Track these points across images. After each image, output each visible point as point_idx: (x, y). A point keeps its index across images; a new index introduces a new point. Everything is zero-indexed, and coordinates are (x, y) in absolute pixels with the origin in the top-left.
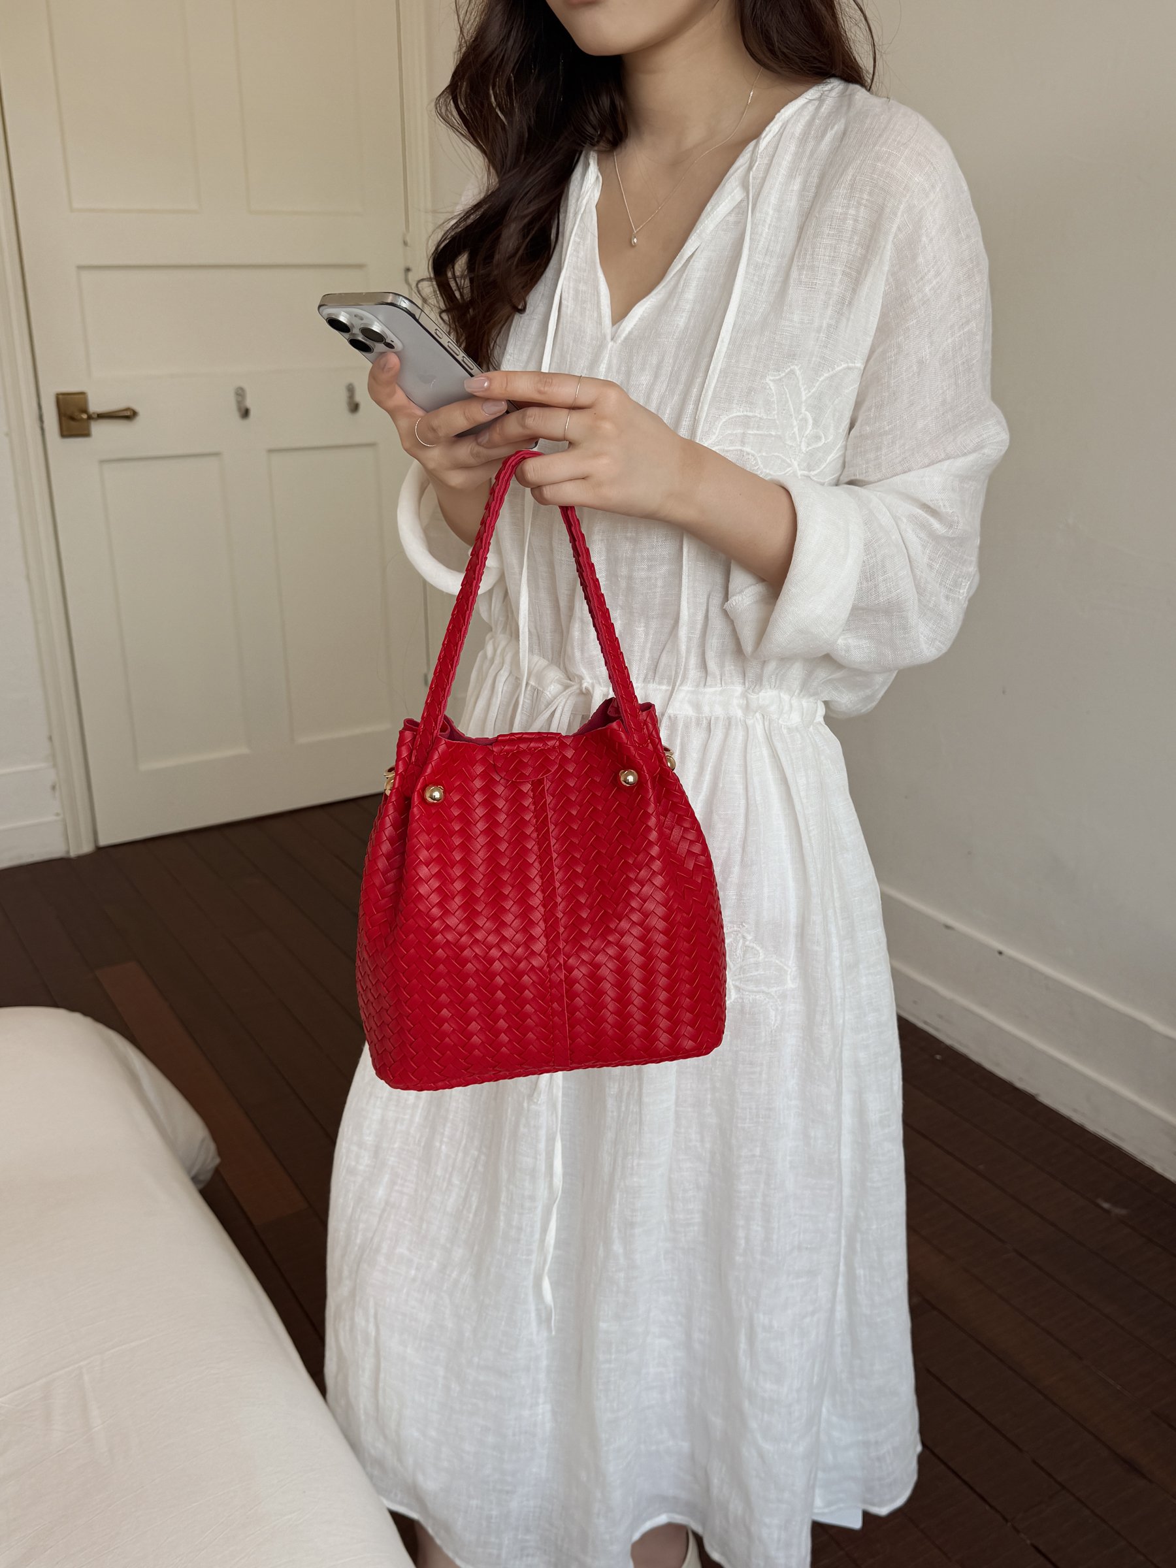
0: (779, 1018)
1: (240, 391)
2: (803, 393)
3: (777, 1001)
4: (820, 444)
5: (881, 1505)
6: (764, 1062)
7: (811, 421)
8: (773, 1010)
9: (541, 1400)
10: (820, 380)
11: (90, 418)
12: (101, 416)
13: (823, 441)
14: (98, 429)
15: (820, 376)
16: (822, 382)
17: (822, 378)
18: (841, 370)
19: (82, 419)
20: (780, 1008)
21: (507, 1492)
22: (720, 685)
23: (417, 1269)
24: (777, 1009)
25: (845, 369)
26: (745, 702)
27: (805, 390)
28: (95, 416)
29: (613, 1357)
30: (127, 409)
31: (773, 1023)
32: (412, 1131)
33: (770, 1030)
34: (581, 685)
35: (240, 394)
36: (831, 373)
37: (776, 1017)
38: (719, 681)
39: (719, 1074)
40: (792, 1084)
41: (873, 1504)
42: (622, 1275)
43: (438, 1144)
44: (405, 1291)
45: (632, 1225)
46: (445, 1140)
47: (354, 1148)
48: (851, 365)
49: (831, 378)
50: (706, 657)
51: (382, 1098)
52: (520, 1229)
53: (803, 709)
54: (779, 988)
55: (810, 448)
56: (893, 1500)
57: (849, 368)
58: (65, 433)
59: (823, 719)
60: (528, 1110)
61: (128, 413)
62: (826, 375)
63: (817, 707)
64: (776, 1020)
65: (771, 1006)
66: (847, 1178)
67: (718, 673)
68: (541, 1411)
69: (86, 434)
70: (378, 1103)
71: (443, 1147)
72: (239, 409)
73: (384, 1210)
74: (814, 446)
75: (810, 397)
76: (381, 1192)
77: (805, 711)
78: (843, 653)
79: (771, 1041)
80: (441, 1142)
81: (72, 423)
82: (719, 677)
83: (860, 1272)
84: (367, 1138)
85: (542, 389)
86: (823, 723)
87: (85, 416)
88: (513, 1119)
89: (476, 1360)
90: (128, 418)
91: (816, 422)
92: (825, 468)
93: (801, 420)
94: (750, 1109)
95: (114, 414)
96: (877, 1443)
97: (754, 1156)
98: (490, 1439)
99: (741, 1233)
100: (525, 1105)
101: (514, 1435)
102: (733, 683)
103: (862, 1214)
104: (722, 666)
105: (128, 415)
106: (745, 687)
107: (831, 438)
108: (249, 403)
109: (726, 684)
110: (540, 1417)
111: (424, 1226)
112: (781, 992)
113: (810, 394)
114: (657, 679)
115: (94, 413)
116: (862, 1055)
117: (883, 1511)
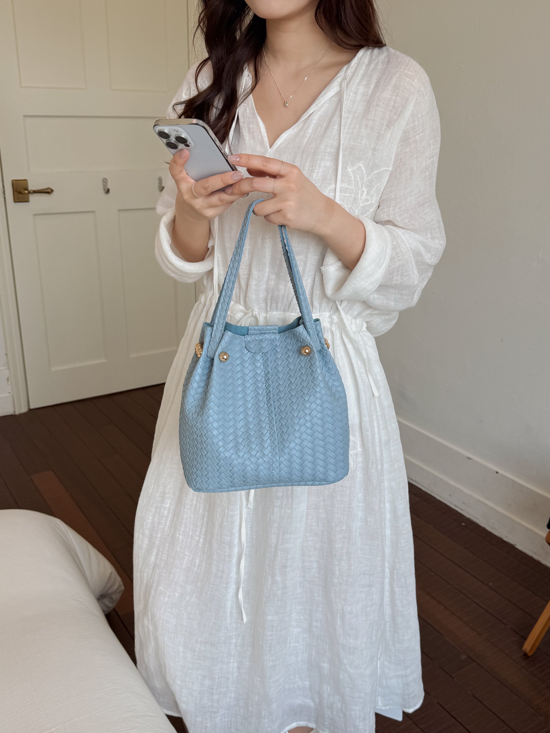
0: (355, 464)
1: (105, 180)
2: (365, 179)
3: (354, 457)
4: (369, 203)
5: (409, 708)
6: (348, 486)
7: (365, 193)
8: (352, 461)
9: (232, 660)
10: (373, 174)
11: (29, 193)
12: (35, 192)
13: (370, 202)
14: (33, 198)
15: (373, 172)
16: (374, 174)
17: (374, 173)
18: (382, 171)
19: (26, 193)
20: (355, 460)
21: (215, 712)
22: (319, 313)
23: (169, 597)
24: (354, 461)
25: (384, 170)
26: (331, 320)
27: (366, 177)
28: (32, 192)
29: (274, 633)
30: (48, 188)
31: (352, 467)
32: (166, 529)
33: (351, 471)
34: (253, 313)
35: (105, 181)
36: (378, 171)
37: (354, 464)
38: (318, 311)
39: (327, 493)
40: (360, 496)
41: (406, 708)
42: (280, 592)
43: (178, 535)
44: (163, 608)
45: (286, 567)
46: (181, 533)
47: (141, 536)
48: (387, 169)
49: (378, 173)
50: (313, 299)
51: (152, 511)
52: (223, 571)
53: (357, 323)
54: (354, 451)
55: (363, 205)
56: (415, 705)
57: (386, 170)
58: (16, 200)
59: (366, 329)
60: (228, 514)
61: (49, 190)
62: (376, 172)
63: (363, 324)
64: (354, 466)
65: (352, 459)
66: (388, 542)
67: (318, 307)
68: (232, 666)
69: (28, 201)
70: (150, 514)
71: (180, 537)
72: (104, 189)
73: (154, 567)
74: (366, 204)
75: (368, 181)
76: (153, 559)
77: (358, 325)
78: (372, 301)
79: (351, 476)
80: (179, 534)
81: (20, 195)
82: (318, 309)
83: (396, 589)
84: (146, 531)
85: (265, 164)
86: (366, 331)
87: (27, 192)
88: (220, 519)
89: (200, 639)
90: (48, 193)
91: (368, 193)
92: (369, 215)
93: (362, 191)
94: (341, 508)
95: (43, 191)
96: (406, 676)
97: (342, 530)
98: (207, 682)
99: (337, 568)
100: (226, 511)
101: (218, 678)
102: (325, 311)
103: (397, 560)
104: (321, 304)
105: (48, 192)
106: (330, 313)
107: (373, 201)
108: (109, 186)
109: (321, 312)
110: (231, 669)
111: (172, 576)
112: (355, 453)
113: (368, 179)
114: (290, 310)
115: (31, 190)
116: (393, 483)
117: (411, 711)
